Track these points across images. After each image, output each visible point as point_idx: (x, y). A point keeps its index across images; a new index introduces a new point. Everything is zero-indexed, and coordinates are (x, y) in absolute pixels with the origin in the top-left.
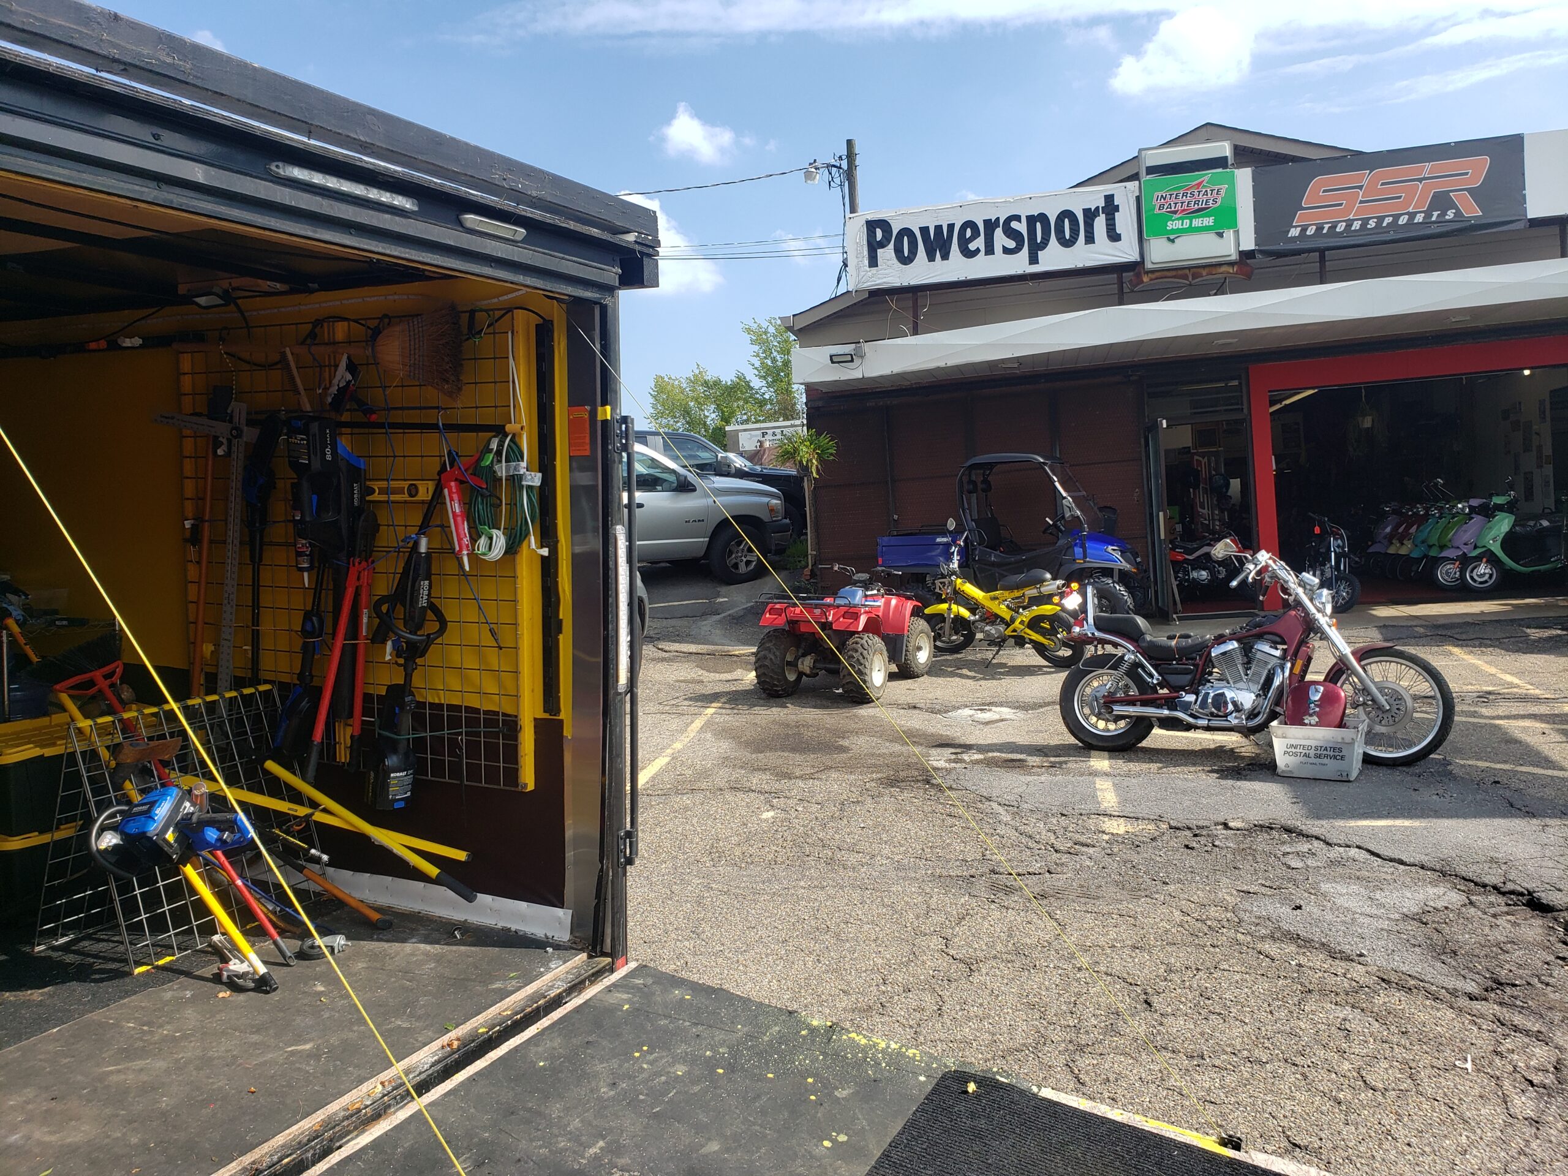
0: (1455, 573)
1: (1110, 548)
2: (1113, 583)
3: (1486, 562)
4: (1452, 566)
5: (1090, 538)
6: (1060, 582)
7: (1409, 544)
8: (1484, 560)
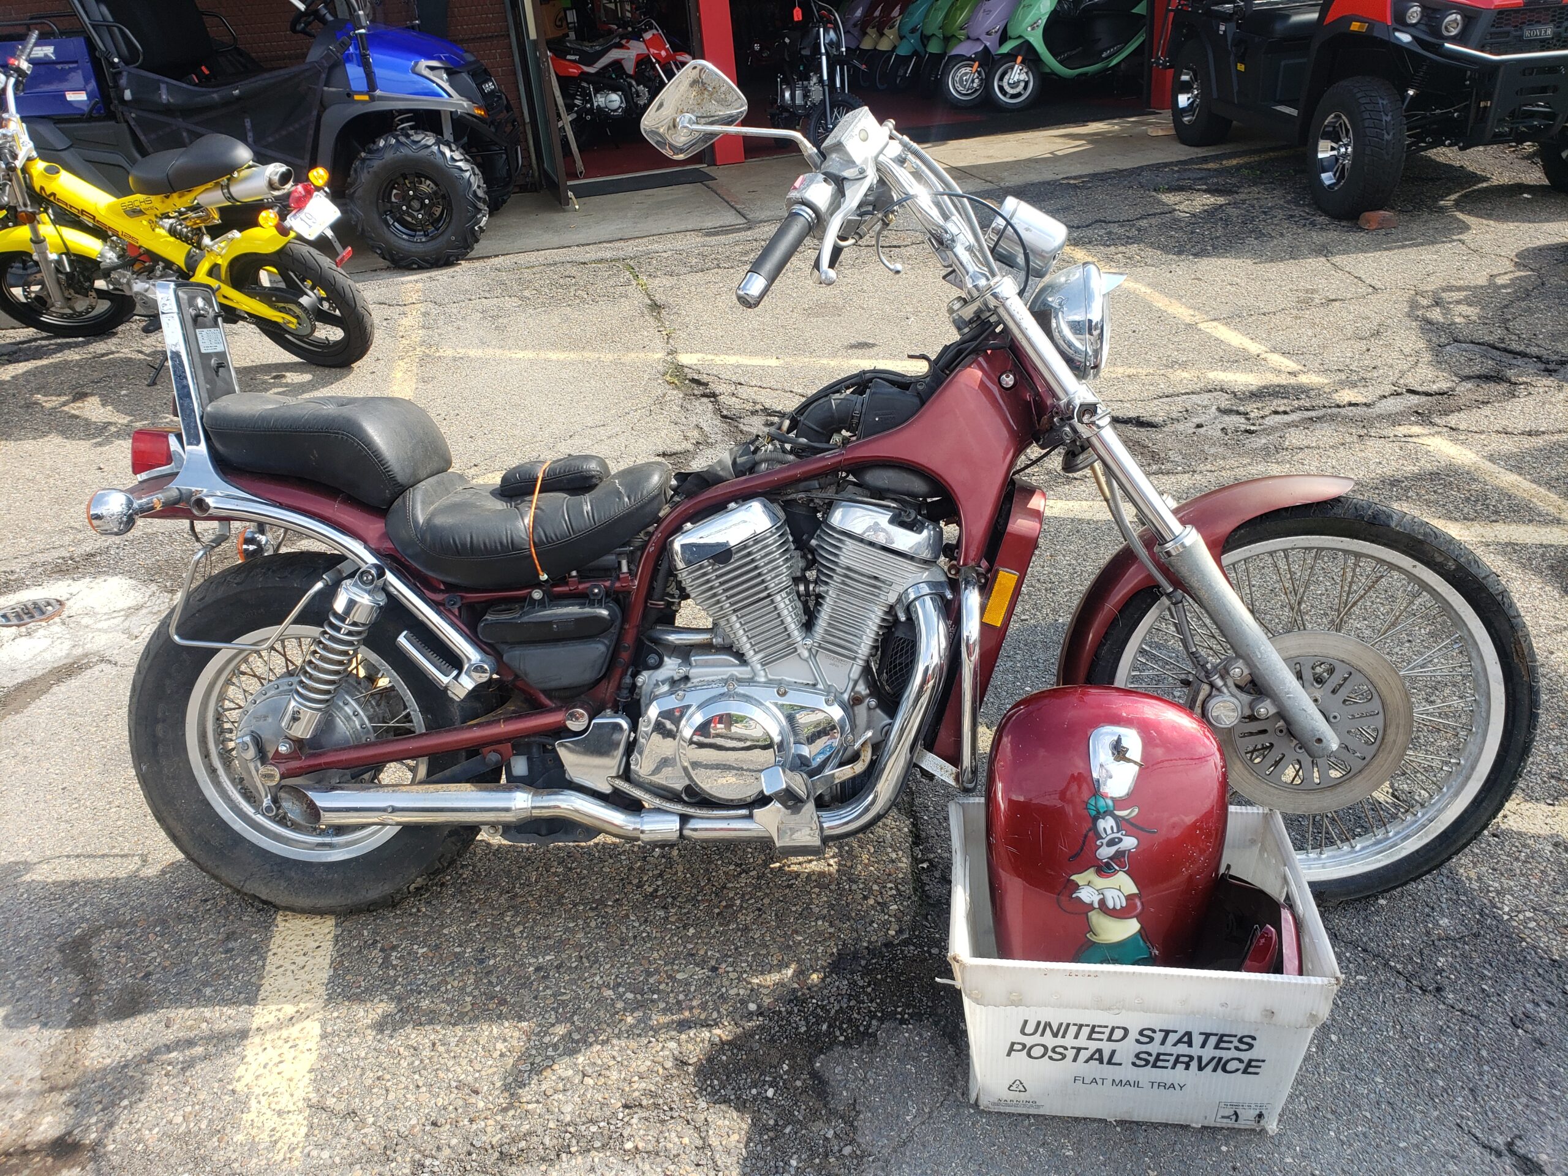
0: (973, 82)
1: (424, 63)
2: (438, 143)
3: (1023, 62)
4: (968, 70)
5: (375, 40)
6: (276, 169)
7: (891, 35)
8: (1019, 59)
